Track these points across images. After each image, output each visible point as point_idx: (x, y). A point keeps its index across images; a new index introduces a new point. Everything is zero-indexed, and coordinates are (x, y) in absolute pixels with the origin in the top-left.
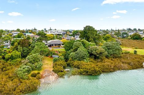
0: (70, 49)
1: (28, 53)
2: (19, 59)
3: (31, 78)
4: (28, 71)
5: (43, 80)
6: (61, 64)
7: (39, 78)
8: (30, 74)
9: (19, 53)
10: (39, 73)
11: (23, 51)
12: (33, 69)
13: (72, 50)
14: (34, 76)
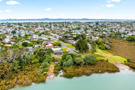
0: (64, 59)
1: (43, 60)
2: (38, 64)
3: (43, 76)
4: (42, 73)
5: (48, 77)
6: (57, 69)
7: (46, 76)
8: (43, 74)
9: (38, 60)
10: (46, 74)
11: (40, 59)
12: (44, 71)
13: (65, 60)
14: (44, 75)
